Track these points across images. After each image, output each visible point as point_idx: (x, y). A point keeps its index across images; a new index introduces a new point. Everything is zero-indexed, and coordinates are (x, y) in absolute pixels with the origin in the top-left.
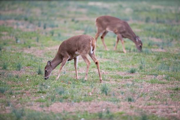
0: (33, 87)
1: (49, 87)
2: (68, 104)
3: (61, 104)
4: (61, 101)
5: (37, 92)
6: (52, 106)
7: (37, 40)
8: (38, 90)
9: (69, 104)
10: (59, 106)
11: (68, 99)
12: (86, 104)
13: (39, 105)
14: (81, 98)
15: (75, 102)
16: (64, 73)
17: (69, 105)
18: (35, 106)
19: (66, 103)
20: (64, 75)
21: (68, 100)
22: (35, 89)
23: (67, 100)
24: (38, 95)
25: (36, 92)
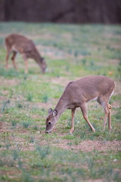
0: (60, 122)
1: (78, 122)
2: (99, 143)
3: (91, 142)
4: (91, 139)
5: (65, 127)
6: (81, 144)
7: (67, 69)
8: (66, 126)
9: (101, 142)
10: (89, 144)
11: (100, 136)
12: (119, 143)
13: (66, 142)
14: (114, 136)
15: (107, 140)
16: (96, 107)
17: (101, 144)
18: (62, 143)
19: (97, 142)
20: (96, 109)
21: (100, 138)
22: (63, 124)
23: (98, 138)
24: (66, 131)
25: (63, 128)
